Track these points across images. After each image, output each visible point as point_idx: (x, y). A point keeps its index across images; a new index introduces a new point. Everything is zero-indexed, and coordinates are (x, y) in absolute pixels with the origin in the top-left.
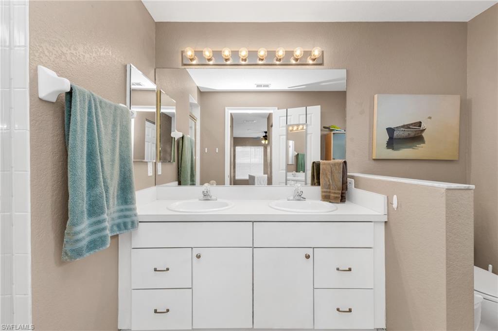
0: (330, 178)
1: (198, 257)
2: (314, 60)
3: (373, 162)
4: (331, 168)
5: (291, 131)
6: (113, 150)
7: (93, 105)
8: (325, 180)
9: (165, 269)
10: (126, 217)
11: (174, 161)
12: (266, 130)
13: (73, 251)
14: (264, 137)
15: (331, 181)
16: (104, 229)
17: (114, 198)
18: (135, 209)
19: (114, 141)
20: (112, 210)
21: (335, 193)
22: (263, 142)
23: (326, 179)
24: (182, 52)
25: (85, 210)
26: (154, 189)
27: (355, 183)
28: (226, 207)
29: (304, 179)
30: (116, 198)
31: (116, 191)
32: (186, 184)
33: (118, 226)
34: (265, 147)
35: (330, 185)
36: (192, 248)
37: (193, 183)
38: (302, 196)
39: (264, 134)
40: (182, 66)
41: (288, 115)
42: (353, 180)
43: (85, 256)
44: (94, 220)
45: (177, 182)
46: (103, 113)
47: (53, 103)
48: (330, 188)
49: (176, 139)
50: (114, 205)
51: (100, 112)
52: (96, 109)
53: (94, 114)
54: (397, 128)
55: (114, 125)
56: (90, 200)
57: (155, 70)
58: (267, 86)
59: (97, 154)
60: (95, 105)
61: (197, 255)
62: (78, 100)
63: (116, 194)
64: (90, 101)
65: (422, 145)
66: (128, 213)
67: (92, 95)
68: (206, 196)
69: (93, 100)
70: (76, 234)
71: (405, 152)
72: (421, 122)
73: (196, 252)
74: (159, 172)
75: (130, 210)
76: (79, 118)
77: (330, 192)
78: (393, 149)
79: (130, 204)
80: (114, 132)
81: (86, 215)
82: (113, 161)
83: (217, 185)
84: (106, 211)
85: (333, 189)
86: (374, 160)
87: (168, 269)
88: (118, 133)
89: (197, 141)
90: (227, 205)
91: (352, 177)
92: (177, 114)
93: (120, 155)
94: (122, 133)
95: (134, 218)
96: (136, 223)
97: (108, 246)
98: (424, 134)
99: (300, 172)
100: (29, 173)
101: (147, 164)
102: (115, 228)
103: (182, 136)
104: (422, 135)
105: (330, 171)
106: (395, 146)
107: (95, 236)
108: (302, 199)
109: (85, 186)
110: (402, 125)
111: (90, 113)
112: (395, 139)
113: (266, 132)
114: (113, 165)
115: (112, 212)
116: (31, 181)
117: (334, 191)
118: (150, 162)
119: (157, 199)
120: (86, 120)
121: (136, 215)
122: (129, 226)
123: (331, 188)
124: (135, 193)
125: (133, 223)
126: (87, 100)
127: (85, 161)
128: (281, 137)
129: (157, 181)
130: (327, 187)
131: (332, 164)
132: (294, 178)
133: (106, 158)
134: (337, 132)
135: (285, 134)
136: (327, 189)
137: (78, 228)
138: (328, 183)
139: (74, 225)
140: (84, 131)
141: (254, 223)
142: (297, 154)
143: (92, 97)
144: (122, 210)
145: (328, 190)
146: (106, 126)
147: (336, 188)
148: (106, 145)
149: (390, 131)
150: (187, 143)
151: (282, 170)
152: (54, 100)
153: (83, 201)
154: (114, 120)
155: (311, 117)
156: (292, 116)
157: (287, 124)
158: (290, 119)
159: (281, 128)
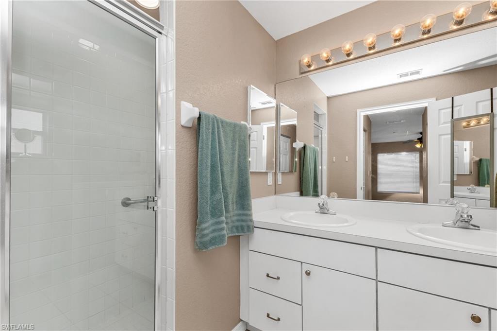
1: (308, 274)
5: (465, 127)
6: (233, 162)
7: (216, 125)
9: (276, 277)
10: (243, 221)
11: (295, 171)
12: (421, 130)
13: (201, 243)
14: (418, 139)
16: (222, 229)
17: (233, 203)
18: (251, 215)
19: (233, 154)
20: (232, 214)
22: (418, 146)
24: (300, 61)
25: (209, 211)
26: (273, 198)
28: (346, 224)
29: (489, 196)
30: (235, 204)
31: (235, 197)
32: (307, 195)
33: (237, 228)
34: (421, 151)
36: (302, 263)
37: (316, 194)
38: (471, 223)
39: (420, 136)
40: (300, 75)
41: (455, 105)
43: (209, 249)
44: (215, 220)
45: (299, 193)
46: (224, 131)
47: (190, 128)
49: (297, 150)
50: (233, 209)
51: (222, 131)
52: (218, 128)
53: (216, 133)
55: (234, 141)
56: (213, 204)
57: (275, 85)
58: (417, 73)
59: (218, 166)
60: (218, 125)
61: (306, 272)
62: (204, 123)
63: (235, 200)
64: (213, 123)
66: (244, 218)
67: (216, 117)
68: (323, 210)
69: (216, 121)
70: (203, 230)
73: (306, 267)
74: (280, 182)
75: (247, 215)
76: (205, 137)
79: (246, 210)
80: (234, 146)
81: (209, 216)
82: (232, 171)
83: (338, 197)
84: (224, 215)
87: (278, 278)
88: (237, 147)
89: (323, 150)
90: (347, 221)
92: (298, 124)
93: (239, 166)
94: (240, 147)
95: (250, 223)
96: (251, 228)
97: (225, 244)
99: (484, 186)
100: (175, 181)
101: (267, 174)
102: (235, 230)
103: (303, 146)
107: (216, 234)
108: (472, 227)
109: (209, 192)
111: (213, 133)
113: (421, 133)
114: (232, 175)
115: (232, 215)
116: (176, 186)
118: (269, 172)
119: (276, 208)
120: (210, 138)
121: (251, 221)
122: (246, 230)
124: (251, 201)
125: (248, 227)
126: (211, 122)
127: (209, 171)
129: (277, 190)
132: (472, 194)
133: (226, 169)
135: (450, 132)
137: (204, 226)
139: (201, 223)
140: (208, 147)
141: (378, 249)
142: (478, 159)
143: (215, 119)
144: (240, 215)
146: (226, 143)
148: (226, 158)
150: (309, 152)
152: (190, 125)
153: (207, 203)
154: (234, 136)
156: (463, 107)
157: (452, 118)
158: (459, 111)
159: (442, 126)
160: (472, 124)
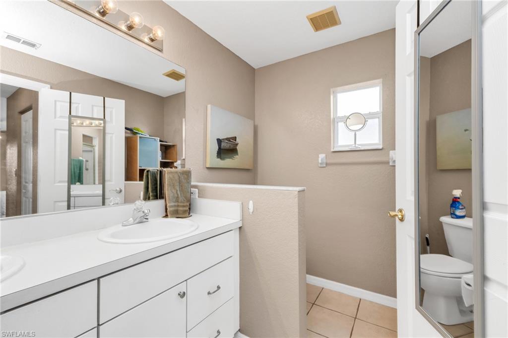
0: (178, 189)
2: (152, 40)
3: (207, 171)
4: (180, 177)
8: (173, 193)
15: (179, 193)
21: (184, 206)
23: (173, 191)
27: (198, 192)
29: (101, 192)
35: (178, 197)
38: (148, 216)
41: (72, 101)
42: (197, 190)
48: (178, 202)
54: (223, 139)
65: (237, 156)
71: (228, 162)
72: (236, 137)
77: (178, 206)
78: (221, 159)
85: (181, 202)
86: (208, 168)
91: (195, 187)
98: (238, 148)
99: (75, 184)
104: (236, 148)
105: (178, 181)
106: (222, 156)
110: (226, 137)
112: (223, 149)
117: (182, 204)
123: (180, 201)
128: (59, 132)
130: (174, 200)
131: (180, 173)
134: (143, 136)
136: (175, 202)
138: (176, 196)
145: (176, 204)
147: (184, 200)
149: (219, 141)
151: (60, 182)
155: (111, 112)
156: (80, 105)
157: (70, 114)
158: (77, 108)
159: (59, 119)
160: (84, 124)
